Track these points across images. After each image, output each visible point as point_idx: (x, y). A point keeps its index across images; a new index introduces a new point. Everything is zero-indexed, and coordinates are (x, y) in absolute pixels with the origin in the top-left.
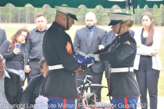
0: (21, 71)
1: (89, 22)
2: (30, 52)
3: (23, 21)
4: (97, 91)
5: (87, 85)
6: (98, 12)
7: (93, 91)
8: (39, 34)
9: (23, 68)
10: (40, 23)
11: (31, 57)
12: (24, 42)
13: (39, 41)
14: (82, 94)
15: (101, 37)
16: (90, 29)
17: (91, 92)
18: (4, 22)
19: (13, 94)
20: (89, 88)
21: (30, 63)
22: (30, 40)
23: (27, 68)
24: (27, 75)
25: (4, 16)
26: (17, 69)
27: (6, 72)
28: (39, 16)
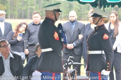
0: (22, 53)
1: (72, 18)
2: (28, 39)
3: (25, 17)
4: (78, 68)
5: (70, 63)
6: (79, 11)
7: (75, 67)
8: (35, 27)
9: (24, 51)
10: (36, 18)
11: (29, 43)
12: (24, 32)
13: (35, 32)
14: (66, 70)
15: (80, 29)
16: (72, 22)
17: (73, 68)
18: (12, 18)
19: (16, 69)
20: (72, 66)
21: (29, 47)
22: (29, 31)
23: (27, 51)
24: (27, 56)
25: (12, 14)
26: (20, 52)
27: (11, 54)
28: (35, 13)
